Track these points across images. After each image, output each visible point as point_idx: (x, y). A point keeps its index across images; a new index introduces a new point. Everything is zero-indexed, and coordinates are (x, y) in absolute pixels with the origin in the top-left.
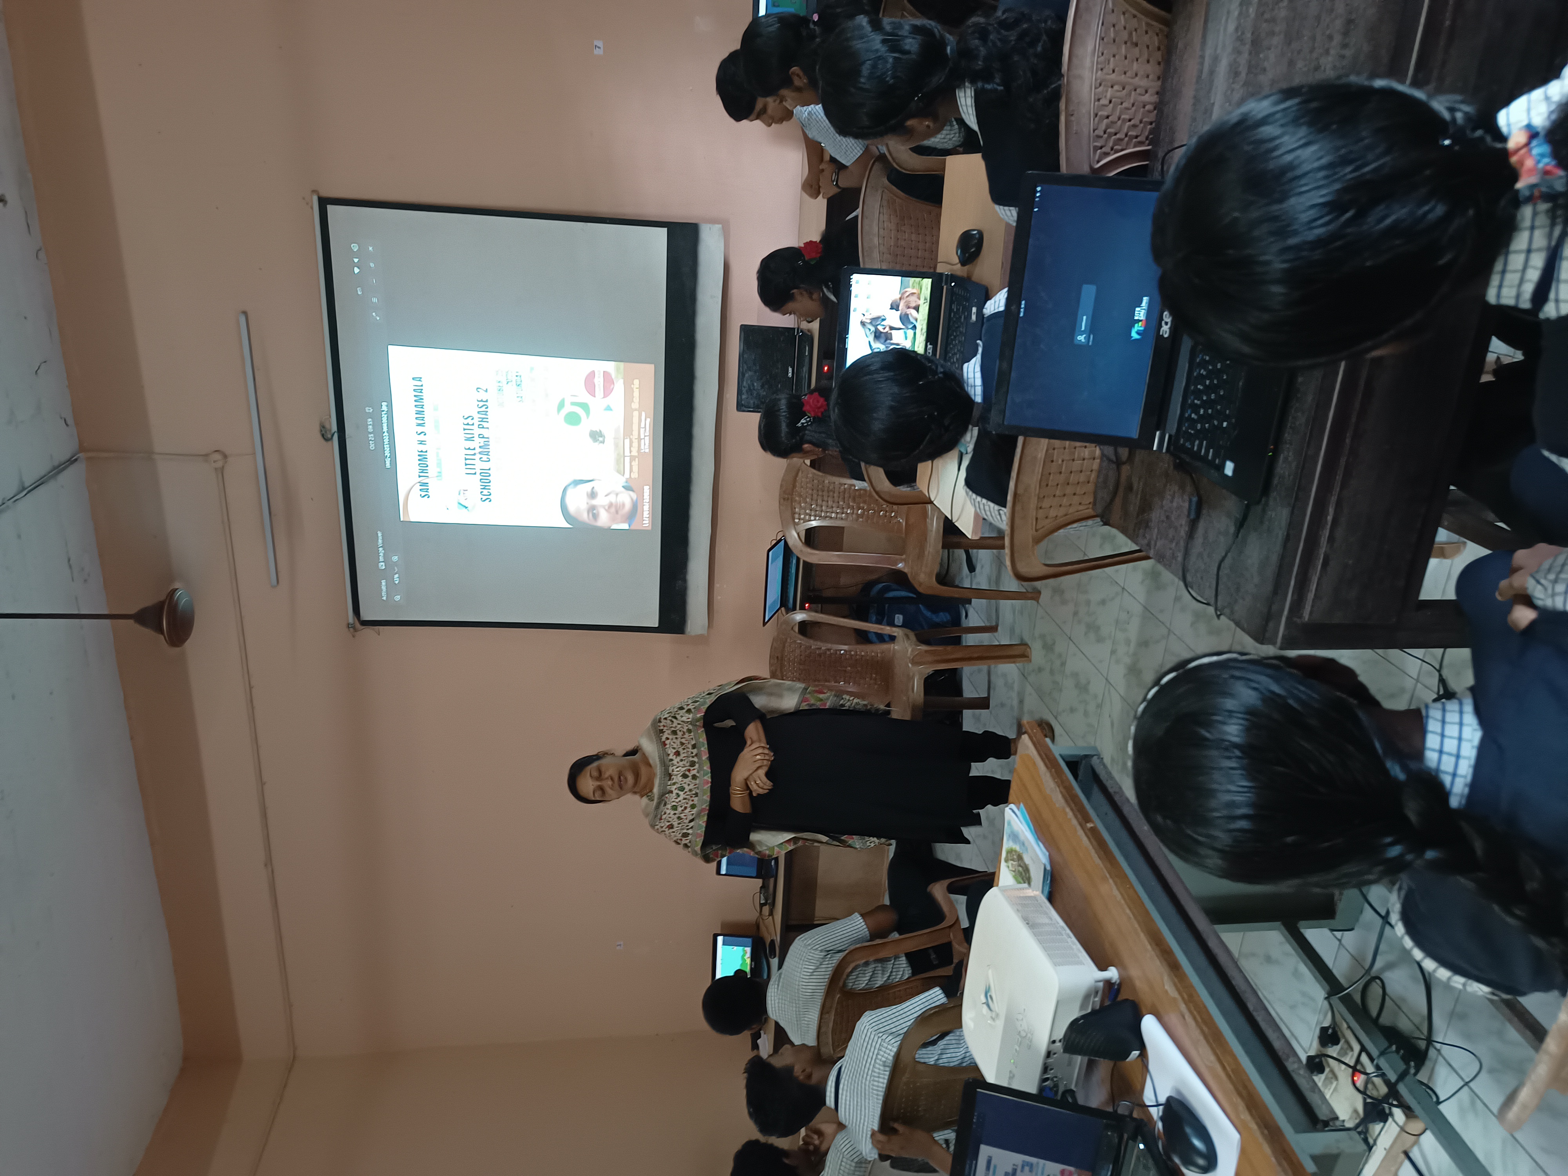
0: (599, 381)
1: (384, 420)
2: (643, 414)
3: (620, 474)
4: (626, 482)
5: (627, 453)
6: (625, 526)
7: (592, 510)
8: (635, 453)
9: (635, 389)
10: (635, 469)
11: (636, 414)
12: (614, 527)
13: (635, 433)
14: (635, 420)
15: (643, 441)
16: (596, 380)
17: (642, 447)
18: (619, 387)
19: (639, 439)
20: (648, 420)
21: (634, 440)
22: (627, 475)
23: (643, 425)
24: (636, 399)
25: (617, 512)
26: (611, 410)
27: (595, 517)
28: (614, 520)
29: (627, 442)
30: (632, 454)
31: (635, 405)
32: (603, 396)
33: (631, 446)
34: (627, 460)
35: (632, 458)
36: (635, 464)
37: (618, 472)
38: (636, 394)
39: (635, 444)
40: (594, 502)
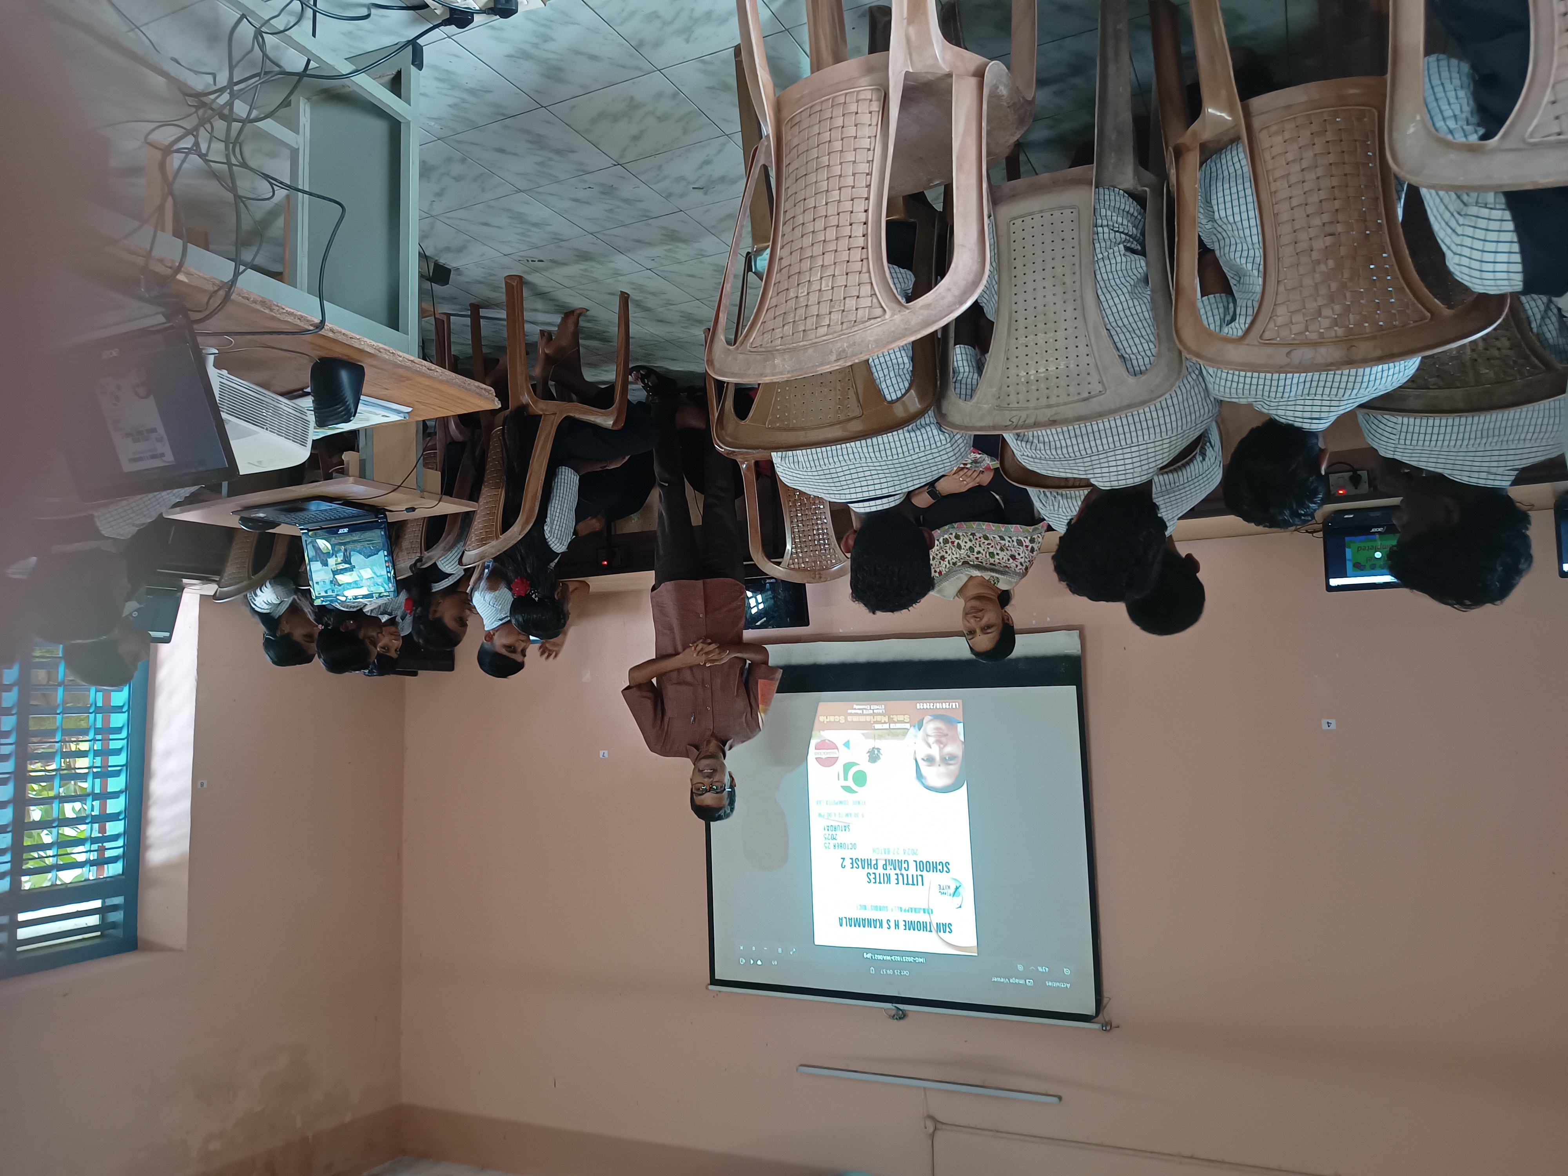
0: (824, 754)
1: (880, 957)
2: (849, 711)
3: (907, 733)
4: (914, 726)
5: (886, 726)
6: (960, 726)
7: (946, 760)
8: (886, 719)
9: (828, 720)
10: (901, 718)
11: (849, 718)
12: (962, 738)
13: (868, 718)
14: (856, 719)
15: (875, 711)
16: (824, 757)
17: (881, 711)
18: (829, 735)
19: (874, 714)
20: (855, 706)
21: (875, 720)
22: (908, 726)
23: (860, 712)
24: (837, 718)
25: (946, 735)
26: (848, 741)
27: (952, 757)
28: (955, 738)
29: (877, 726)
30: (887, 721)
31: (842, 719)
32: (836, 750)
33: (880, 723)
34: (892, 726)
35: (891, 721)
36: (895, 718)
37: (905, 734)
38: (832, 719)
39: (878, 718)
40: (938, 758)
